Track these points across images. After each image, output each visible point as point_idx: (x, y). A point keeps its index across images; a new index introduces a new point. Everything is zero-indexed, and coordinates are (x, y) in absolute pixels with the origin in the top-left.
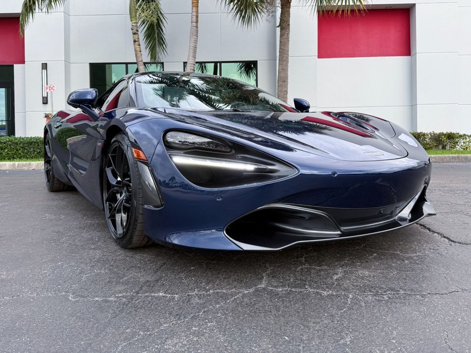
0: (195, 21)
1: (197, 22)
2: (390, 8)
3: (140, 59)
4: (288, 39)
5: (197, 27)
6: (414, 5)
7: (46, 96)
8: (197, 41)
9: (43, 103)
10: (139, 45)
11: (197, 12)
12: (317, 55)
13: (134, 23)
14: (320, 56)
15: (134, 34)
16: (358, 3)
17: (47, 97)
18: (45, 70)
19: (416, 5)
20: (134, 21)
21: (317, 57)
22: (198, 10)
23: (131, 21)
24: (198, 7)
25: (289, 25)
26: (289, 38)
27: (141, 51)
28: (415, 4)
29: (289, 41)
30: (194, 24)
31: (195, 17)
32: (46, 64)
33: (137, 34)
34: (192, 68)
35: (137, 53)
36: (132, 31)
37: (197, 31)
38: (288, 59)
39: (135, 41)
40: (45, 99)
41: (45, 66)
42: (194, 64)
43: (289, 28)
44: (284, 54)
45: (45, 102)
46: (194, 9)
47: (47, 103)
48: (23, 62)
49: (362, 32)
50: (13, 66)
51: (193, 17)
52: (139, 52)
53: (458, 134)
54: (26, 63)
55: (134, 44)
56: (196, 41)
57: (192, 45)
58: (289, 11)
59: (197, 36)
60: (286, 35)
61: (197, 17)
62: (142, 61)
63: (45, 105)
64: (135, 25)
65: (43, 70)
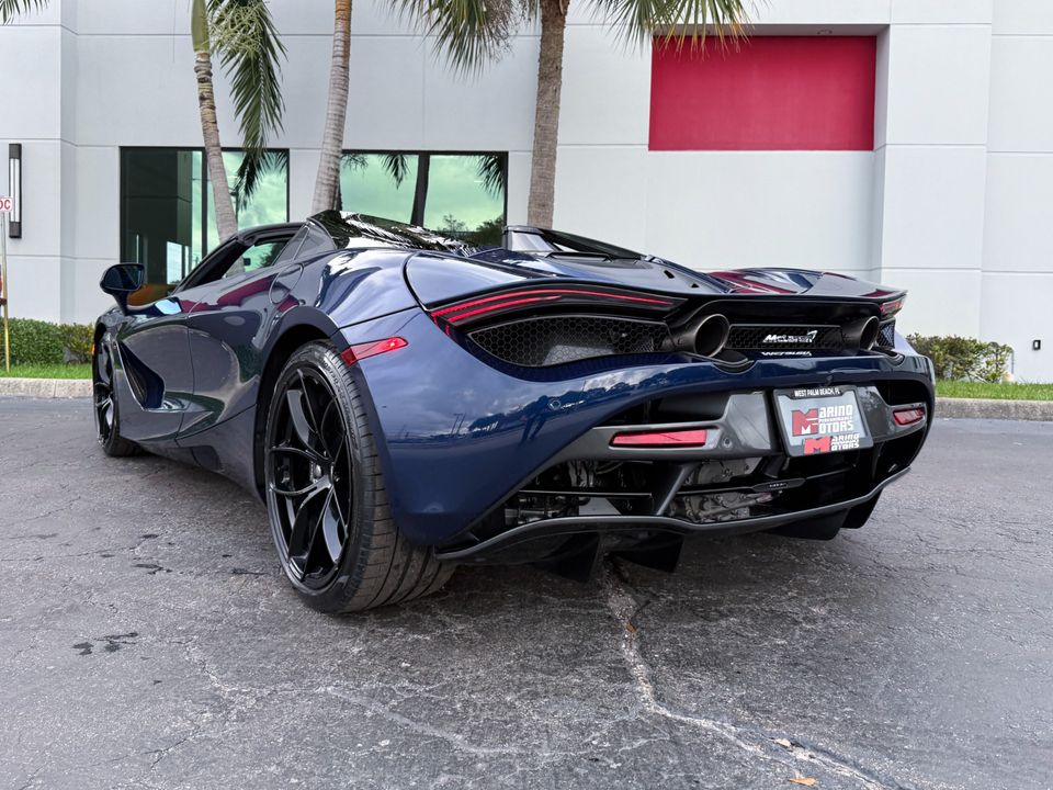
0: (341, 54)
1: (346, 55)
2: (827, 33)
3: (214, 141)
4: (555, 103)
5: (346, 68)
6: (886, 27)
7: (17, 220)
8: (346, 102)
9: (11, 237)
10: (213, 108)
11: (347, 32)
12: (647, 141)
13: (202, 55)
14: (655, 144)
15: (201, 81)
16: (727, 21)
17: (20, 223)
18: (17, 161)
19: (892, 28)
20: (201, 52)
21: (647, 147)
22: (349, 28)
23: (196, 50)
24: (349, 20)
25: (559, 69)
26: (559, 101)
27: (215, 123)
28: (888, 25)
29: (558, 108)
30: (340, 59)
31: (342, 44)
32: (20, 146)
33: (209, 81)
34: (332, 166)
35: (210, 125)
36: (196, 75)
37: (347, 77)
38: (555, 152)
39: (202, 98)
40: (16, 227)
41: (16, 151)
42: (337, 157)
43: (559, 77)
44: (546, 138)
45: (16, 234)
46: (340, 26)
47: (19, 237)
49: (757, 89)
52: (211, 125)
53: (974, 341)
55: (201, 105)
56: (343, 102)
57: (332, 109)
58: (562, 36)
59: (346, 91)
60: (551, 93)
61: (347, 43)
62: (218, 145)
63: (16, 240)
64: (202, 60)
65: (12, 160)
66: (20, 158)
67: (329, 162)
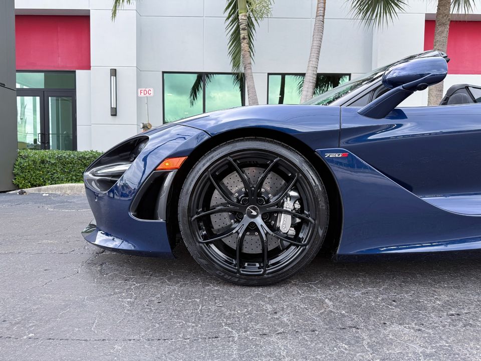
0: (322, 14)
1: (324, 16)
5: (323, 22)
7: (115, 107)
9: (112, 115)
15: (243, 29)
17: (116, 108)
18: (115, 77)
20: (244, 14)
30: (321, 17)
31: (323, 9)
32: (115, 70)
33: (247, 30)
36: (240, 26)
39: (244, 39)
40: (114, 110)
41: (114, 72)
45: (114, 114)
47: (116, 115)
48: (88, 67)
50: (75, 72)
51: (320, 9)
54: (91, 68)
55: (243, 42)
56: (321, 39)
57: (316, 43)
63: (114, 117)
64: (245, 18)
65: (112, 77)
66: (116, 76)
67: (314, 71)
